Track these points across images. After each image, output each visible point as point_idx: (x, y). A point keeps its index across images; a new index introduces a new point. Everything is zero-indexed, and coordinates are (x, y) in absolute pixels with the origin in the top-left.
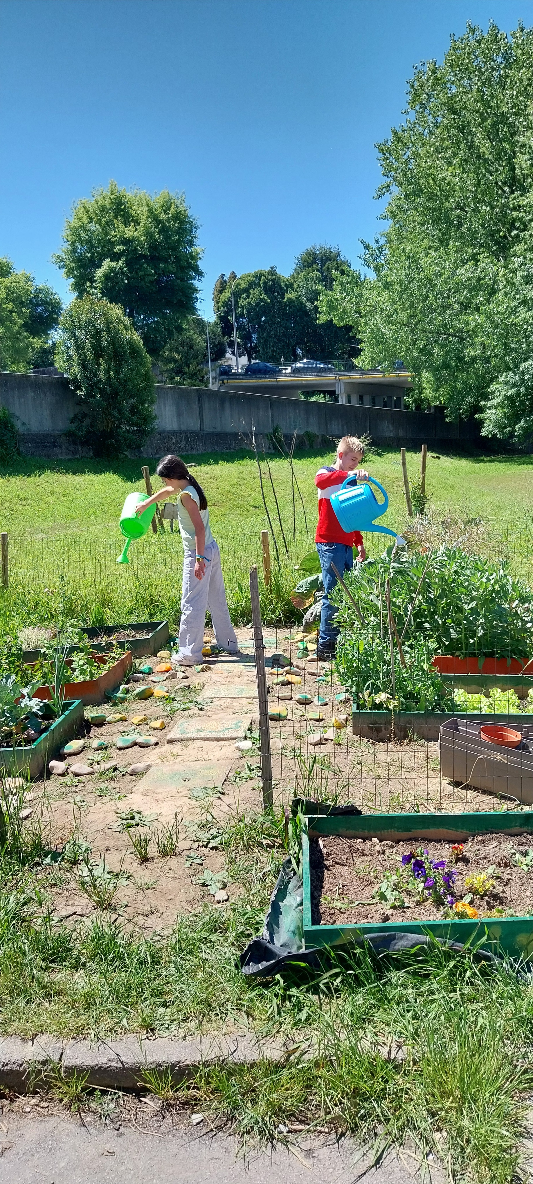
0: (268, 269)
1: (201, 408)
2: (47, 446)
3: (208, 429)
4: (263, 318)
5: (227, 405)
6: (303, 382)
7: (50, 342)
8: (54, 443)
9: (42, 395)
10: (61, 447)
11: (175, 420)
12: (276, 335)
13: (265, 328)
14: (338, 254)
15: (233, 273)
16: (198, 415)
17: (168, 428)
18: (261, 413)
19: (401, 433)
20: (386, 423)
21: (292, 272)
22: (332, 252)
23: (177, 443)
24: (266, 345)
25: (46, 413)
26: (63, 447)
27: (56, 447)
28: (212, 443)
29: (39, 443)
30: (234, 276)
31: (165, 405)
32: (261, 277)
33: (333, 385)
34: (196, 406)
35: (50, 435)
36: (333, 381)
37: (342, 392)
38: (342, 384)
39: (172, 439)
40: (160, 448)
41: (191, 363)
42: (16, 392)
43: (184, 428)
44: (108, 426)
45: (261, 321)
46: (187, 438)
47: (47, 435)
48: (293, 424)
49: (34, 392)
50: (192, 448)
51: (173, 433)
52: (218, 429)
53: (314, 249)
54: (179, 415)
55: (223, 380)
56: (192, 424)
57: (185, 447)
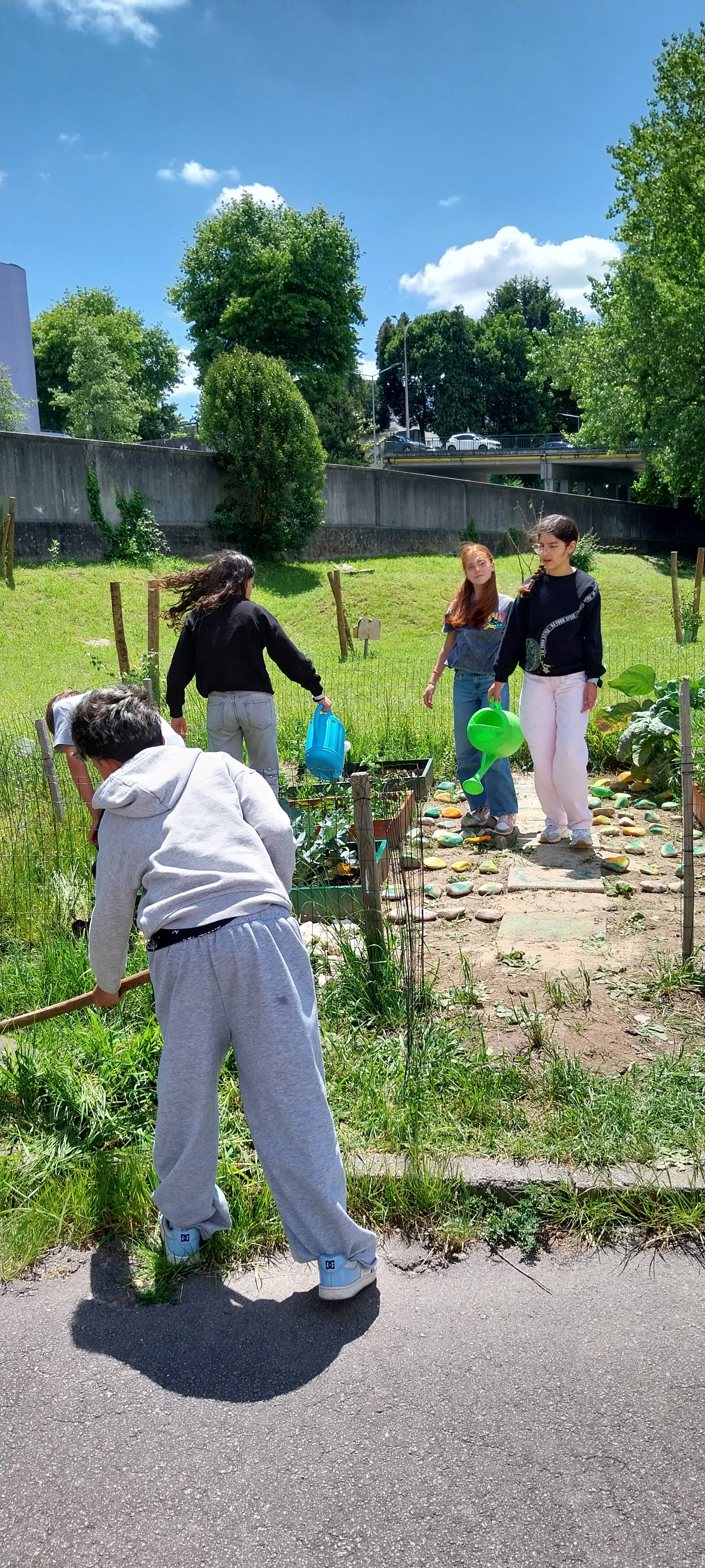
0: (451, 309)
1: (377, 495)
2: (186, 543)
3: (385, 523)
4: (443, 376)
5: (411, 492)
6: (498, 463)
7: (160, 405)
8: (196, 538)
9: (182, 476)
10: (203, 544)
11: (345, 510)
12: (460, 399)
13: (446, 390)
14: (547, 289)
15: (404, 315)
16: (374, 505)
17: (336, 521)
18: (454, 504)
19: (634, 534)
20: (614, 520)
21: (483, 314)
22: (538, 288)
23: (346, 541)
24: (446, 413)
25: (187, 498)
26: (206, 544)
27: (197, 543)
28: (391, 543)
29: (176, 537)
30: (405, 320)
31: (332, 490)
32: (441, 319)
33: (538, 467)
34: (371, 494)
35: (191, 528)
36: (538, 462)
37: (550, 476)
38: (550, 467)
39: (340, 536)
40: (325, 548)
41: (348, 435)
42: (151, 472)
43: (355, 521)
44: (263, 517)
45: (439, 380)
46: (359, 535)
47: (187, 527)
48: (494, 519)
49: (173, 472)
50: (365, 549)
51: (341, 528)
52: (398, 525)
53: (515, 282)
54: (350, 504)
55: (389, 458)
56: (366, 516)
57: (356, 547)
